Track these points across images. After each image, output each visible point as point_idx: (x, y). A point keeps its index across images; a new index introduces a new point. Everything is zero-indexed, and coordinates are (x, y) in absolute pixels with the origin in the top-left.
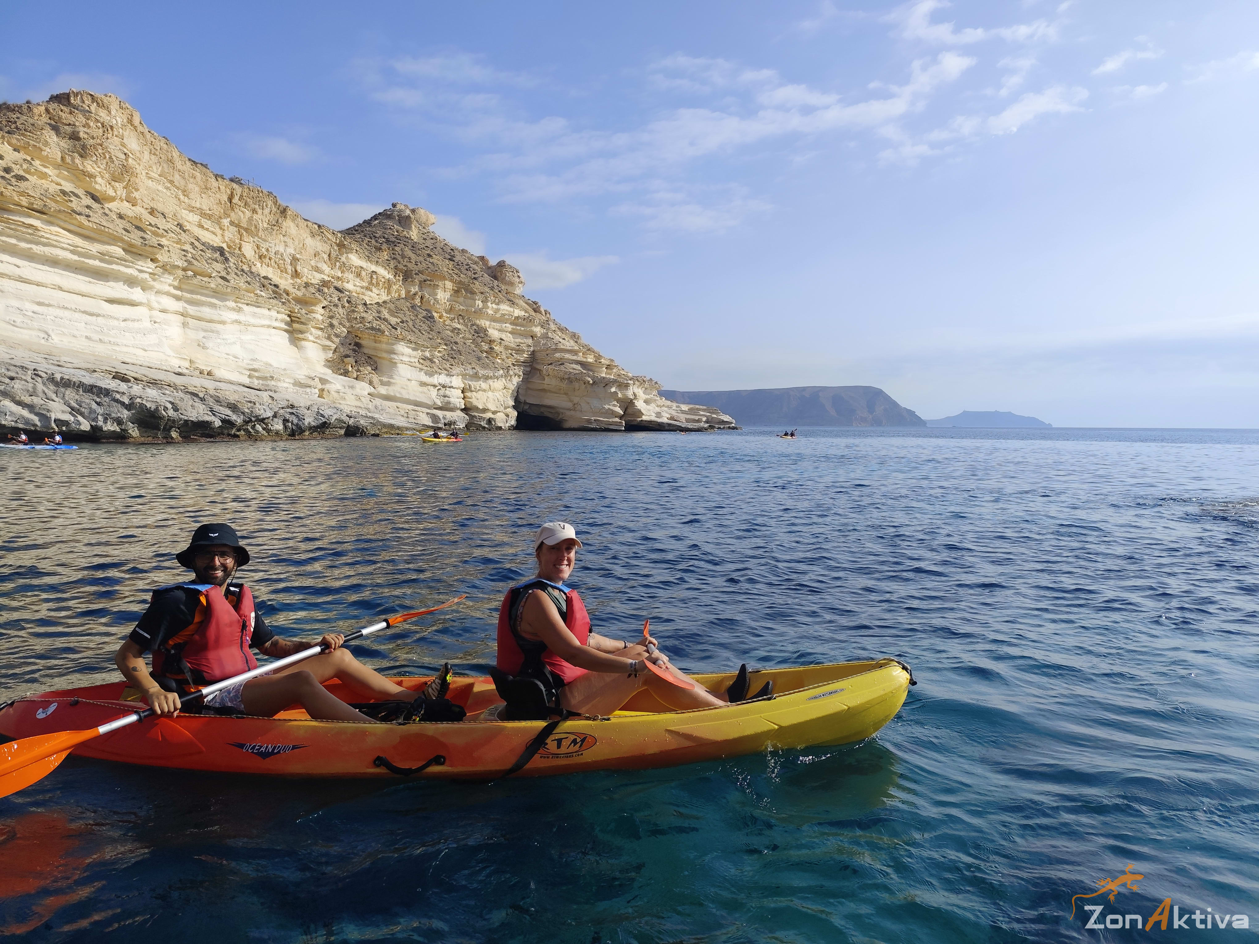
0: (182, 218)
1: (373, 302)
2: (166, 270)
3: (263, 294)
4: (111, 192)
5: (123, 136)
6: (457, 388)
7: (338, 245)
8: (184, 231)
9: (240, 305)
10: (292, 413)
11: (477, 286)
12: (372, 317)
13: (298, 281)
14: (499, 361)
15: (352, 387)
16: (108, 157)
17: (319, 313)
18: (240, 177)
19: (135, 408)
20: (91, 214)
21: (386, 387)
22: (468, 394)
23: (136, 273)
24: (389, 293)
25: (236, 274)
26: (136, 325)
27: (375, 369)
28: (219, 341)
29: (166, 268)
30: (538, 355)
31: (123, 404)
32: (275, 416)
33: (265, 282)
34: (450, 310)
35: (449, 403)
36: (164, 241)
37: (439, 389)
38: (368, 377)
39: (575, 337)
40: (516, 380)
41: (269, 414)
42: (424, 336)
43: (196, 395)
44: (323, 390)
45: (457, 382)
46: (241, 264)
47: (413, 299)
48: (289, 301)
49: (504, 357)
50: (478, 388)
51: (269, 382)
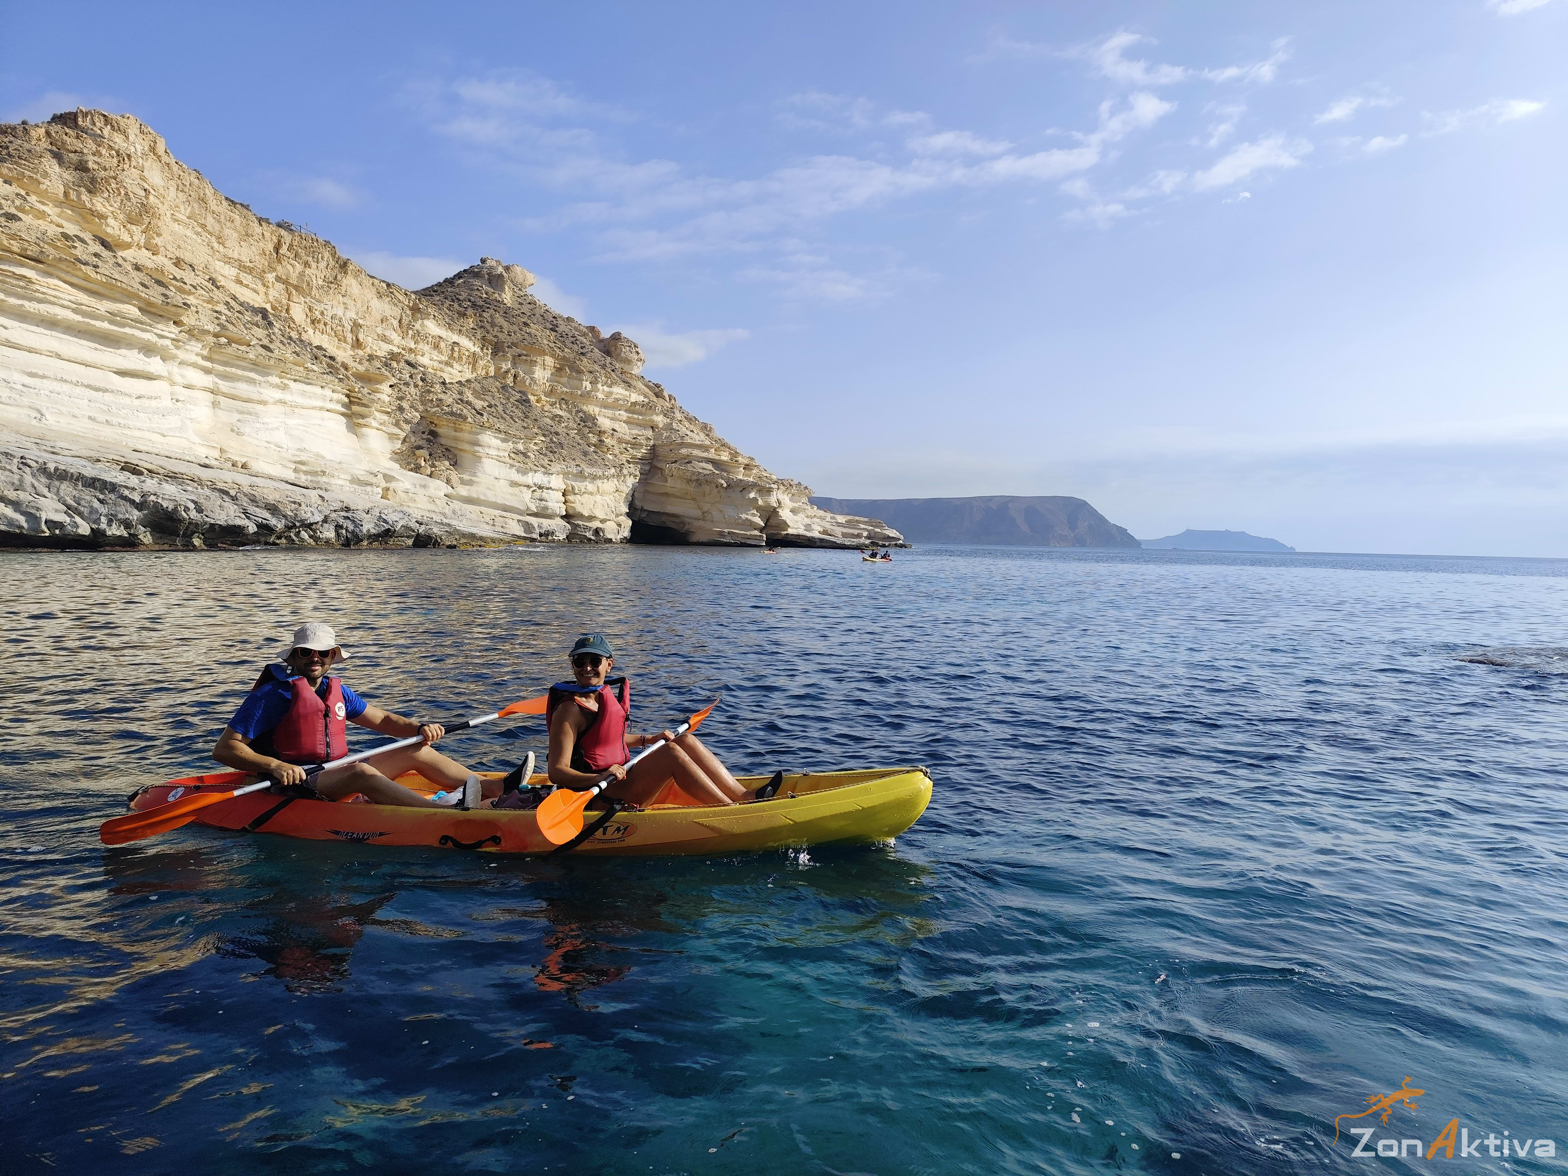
0: (216, 271)
1: (454, 381)
2: (193, 336)
3: (315, 368)
4: (126, 238)
5: (143, 167)
6: (557, 490)
7: (411, 309)
8: (218, 288)
9: (286, 381)
10: (348, 518)
11: (585, 363)
12: (451, 400)
13: (360, 352)
14: (611, 457)
15: (424, 486)
16: (123, 193)
17: (385, 394)
18: (291, 222)
19: (148, 508)
20: (100, 264)
21: (468, 487)
22: (571, 498)
23: (153, 338)
24: (474, 369)
25: (282, 342)
26: (154, 403)
27: (455, 464)
28: (258, 425)
29: (193, 333)
30: (660, 451)
31: (132, 502)
32: (325, 520)
33: (318, 354)
34: (551, 392)
35: (546, 508)
36: (191, 300)
37: (534, 491)
38: (445, 474)
39: (706, 429)
40: (631, 481)
41: (318, 518)
42: (517, 425)
43: (226, 493)
44: (388, 489)
45: (557, 482)
46: (288, 330)
47: (504, 378)
48: (348, 378)
49: (617, 452)
50: (583, 490)
51: (319, 478)
